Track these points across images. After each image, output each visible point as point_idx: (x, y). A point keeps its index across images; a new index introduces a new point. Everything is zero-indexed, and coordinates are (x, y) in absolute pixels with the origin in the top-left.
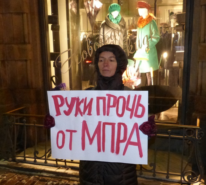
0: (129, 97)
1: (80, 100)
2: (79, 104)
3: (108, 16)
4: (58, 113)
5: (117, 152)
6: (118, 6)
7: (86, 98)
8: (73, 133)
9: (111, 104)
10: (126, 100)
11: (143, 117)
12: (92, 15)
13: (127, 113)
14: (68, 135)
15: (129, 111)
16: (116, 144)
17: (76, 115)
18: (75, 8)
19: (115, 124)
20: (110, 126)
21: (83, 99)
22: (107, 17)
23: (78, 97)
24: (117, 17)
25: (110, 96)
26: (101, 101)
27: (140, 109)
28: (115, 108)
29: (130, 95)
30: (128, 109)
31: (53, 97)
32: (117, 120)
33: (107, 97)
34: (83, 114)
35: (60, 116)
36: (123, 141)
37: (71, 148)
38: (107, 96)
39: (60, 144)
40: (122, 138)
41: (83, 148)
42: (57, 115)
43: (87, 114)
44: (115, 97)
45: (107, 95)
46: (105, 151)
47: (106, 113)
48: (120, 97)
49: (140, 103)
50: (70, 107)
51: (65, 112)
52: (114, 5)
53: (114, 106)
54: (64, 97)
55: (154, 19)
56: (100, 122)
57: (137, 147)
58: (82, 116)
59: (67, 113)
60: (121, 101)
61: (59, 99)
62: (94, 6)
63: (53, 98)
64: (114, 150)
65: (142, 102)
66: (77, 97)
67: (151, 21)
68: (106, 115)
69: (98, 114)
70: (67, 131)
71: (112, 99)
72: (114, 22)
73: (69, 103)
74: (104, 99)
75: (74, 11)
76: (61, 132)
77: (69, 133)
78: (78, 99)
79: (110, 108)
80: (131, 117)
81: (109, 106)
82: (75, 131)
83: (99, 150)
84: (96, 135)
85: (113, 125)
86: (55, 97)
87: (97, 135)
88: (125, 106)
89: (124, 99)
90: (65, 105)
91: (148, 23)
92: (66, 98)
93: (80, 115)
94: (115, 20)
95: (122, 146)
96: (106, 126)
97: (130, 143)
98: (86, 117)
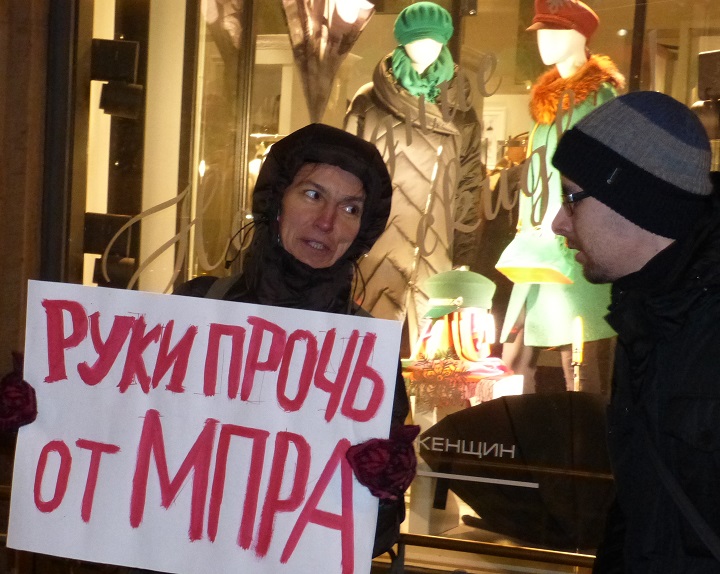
0: (331, 336)
1: (147, 330)
2: (139, 344)
3: (389, 62)
4: (57, 372)
5: (262, 549)
6: (440, 12)
7: (171, 324)
8: (104, 456)
9: (263, 357)
10: (320, 347)
11: (372, 420)
12: (316, 54)
13: (318, 398)
14: (81, 459)
15: (326, 390)
16: (263, 515)
17: (123, 386)
18: (235, 20)
19: (266, 434)
20: (249, 443)
21: (158, 328)
22: (384, 67)
23: (142, 318)
24: (432, 68)
25: (260, 325)
26: (226, 343)
27: (366, 387)
28: (273, 376)
29: (334, 329)
30: (323, 384)
31: (47, 304)
32: (276, 421)
33: (249, 330)
34: (151, 386)
35: (61, 382)
36: (289, 505)
37: (86, 515)
38: (251, 327)
39: (47, 494)
40: (285, 493)
41: (136, 518)
42: (49, 380)
43: (169, 388)
44: (278, 332)
45: (252, 320)
46: (216, 538)
47: (239, 391)
48: (299, 334)
49: (369, 363)
50: (107, 352)
51: (82, 369)
52: (421, 10)
53: (270, 366)
54: (89, 312)
55: (611, 80)
56: (211, 424)
57: (336, 535)
58: (146, 390)
59: (91, 375)
60: (300, 349)
61: (67, 316)
62: (328, 14)
63: (44, 309)
64: (250, 539)
65: (373, 362)
66: (137, 318)
67: (596, 93)
68: (239, 396)
69: (209, 389)
70: (82, 444)
71: (268, 337)
72: (414, 91)
73: (104, 336)
74: (237, 333)
75: (232, 34)
76: (57, 446)
77: (88, 453)
78: (140, 323)
79: (258, 373)
80: (329, 416)
81: (253, 365)
82: (112, 449)
83: (195, 534)
84: (191, 473)
85: (259, 437)
86: (53, 308)
87: (195, 473)
88: (313, 372)
89: (312, 342)
90: (88, 342)
91: (582, 102)
92: (95, 317)
93: (139, 386)
94: (419, 83)
95: (285, 522)
96: (235, 439)
97: (313, 515)
98: (160, 397)
